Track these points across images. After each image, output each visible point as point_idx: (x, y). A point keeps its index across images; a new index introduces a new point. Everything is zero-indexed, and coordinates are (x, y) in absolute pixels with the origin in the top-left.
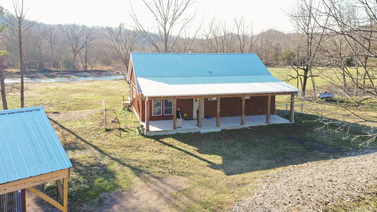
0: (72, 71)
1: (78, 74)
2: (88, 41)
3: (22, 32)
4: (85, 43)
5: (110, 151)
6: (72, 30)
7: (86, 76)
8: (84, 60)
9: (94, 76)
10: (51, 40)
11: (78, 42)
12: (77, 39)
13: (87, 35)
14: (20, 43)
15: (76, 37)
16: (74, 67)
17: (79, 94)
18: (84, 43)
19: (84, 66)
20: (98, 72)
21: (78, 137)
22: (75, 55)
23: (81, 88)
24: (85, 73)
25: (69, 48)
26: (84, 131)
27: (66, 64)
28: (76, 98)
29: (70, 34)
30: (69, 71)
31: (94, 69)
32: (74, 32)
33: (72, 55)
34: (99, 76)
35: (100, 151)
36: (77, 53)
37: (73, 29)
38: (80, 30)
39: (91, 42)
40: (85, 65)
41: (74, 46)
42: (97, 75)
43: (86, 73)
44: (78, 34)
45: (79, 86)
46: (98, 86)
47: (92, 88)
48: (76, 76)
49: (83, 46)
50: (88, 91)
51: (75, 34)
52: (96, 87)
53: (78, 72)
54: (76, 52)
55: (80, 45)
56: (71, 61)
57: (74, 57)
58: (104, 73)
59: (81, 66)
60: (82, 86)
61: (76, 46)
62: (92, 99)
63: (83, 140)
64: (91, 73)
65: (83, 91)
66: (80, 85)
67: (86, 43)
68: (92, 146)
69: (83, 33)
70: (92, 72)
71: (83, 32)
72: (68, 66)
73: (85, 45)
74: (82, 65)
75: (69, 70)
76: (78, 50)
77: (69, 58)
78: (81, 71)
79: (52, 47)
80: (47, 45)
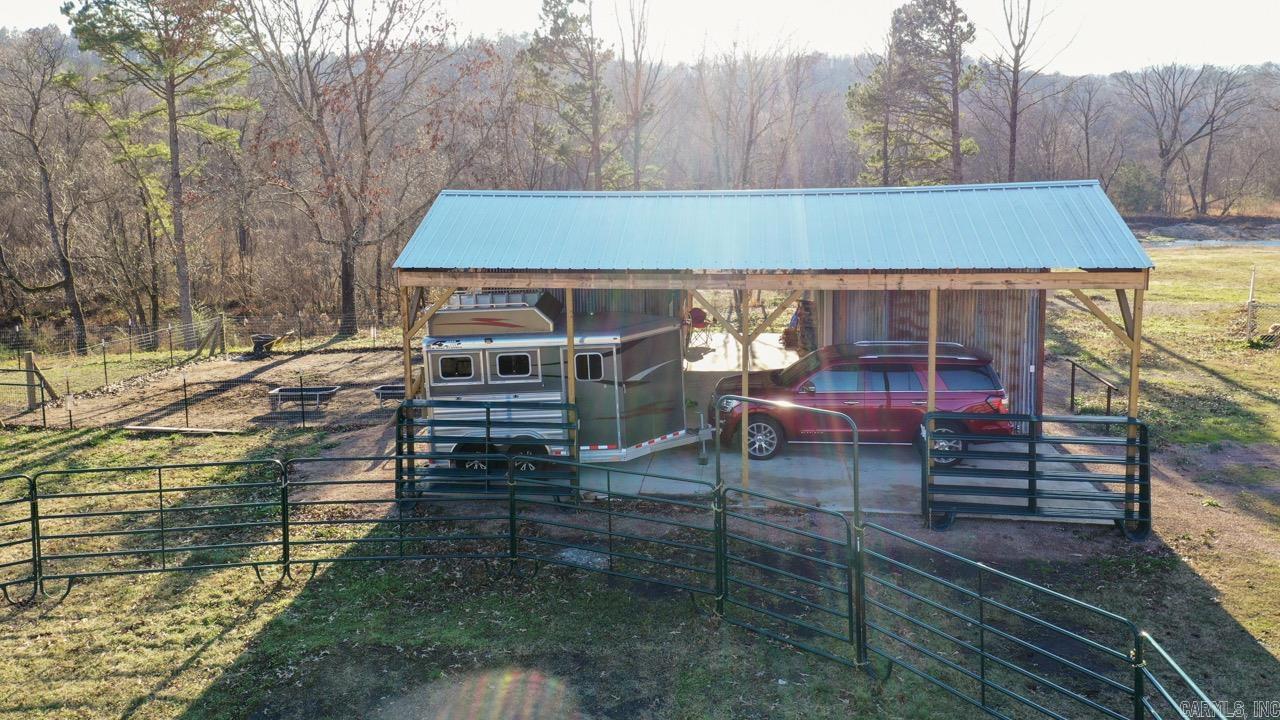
0: (1150, 218)
1: (1172, 229)
2: (1220, 112)
3: (1021, 84)
4: (1207, 123)
5: (1258, 384)
6: (1163, 80)
7: (1200, 237)
8: (1197, 183)
9: (1233, 235)
10: (1087, 122)
11: (1181, 119)
12: (1181, 110)
13: (1219, 94)
14: (1014, 115)
15: (1177, 104)
16: (1158, 208)
17: (1168, 283)
18: (1205, 121)
19: (1194, 201)
20: (1248, 224)
21: (1161, 349)
22: (1168, 164)
23: (1179, 266)
24: (1198, 226)
25: (1145, 145)
26: (1181, 340)
27: (1133, 196)
28: (1160, 293)
29: (1154, 94)
30: (1141, 219)
31: (1233, 211)
32: (1170, 86)
33: (1154, 167)
34: (1253, 237)
35: (1226, 380)
36: (1173, 159)
37: (1167, 78)
38: (1191, 80)
39: (1230, 119)
40: (1199, 201)
41: (1167, 135)
42: (1244, 235)
43: (1201, 228)
44: (1186, 92)
45: (1173, 261)
46: (1243, 264)
47: (1221, 267)
48: (1163, 236)
49: (1198, 133)
50: (1204, 275)
51: (1174, 96)
52: (1233, 264)
53: (1171, 222)
54: (1171, 156)
55: (1189, 128)
56: (1149, 187)
57: (1162, 171)
58: (1274, 226)
59: (1186, 204)
60: (1182, 260)
61: (1175, 131)
62: (1214, 297)
63: (1174, 355)
64: (1222, 225)
65: (1186, 275)
66: (1174, 257)
67: (1212, 120)
68: (1204, 368)
69: (1204, 88)
70: (1227, 222)
71: (1202, 83)
72: (1136, 201)
73: (1207, 130)
74: (1190, 200)
75: (1139, 215)
76: (1178, 147)
77: (1143, 177)
78: (1184, 220)
79: (1087, 142)
80: (1073, 139)
